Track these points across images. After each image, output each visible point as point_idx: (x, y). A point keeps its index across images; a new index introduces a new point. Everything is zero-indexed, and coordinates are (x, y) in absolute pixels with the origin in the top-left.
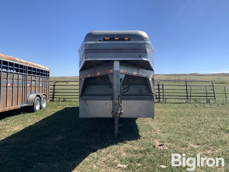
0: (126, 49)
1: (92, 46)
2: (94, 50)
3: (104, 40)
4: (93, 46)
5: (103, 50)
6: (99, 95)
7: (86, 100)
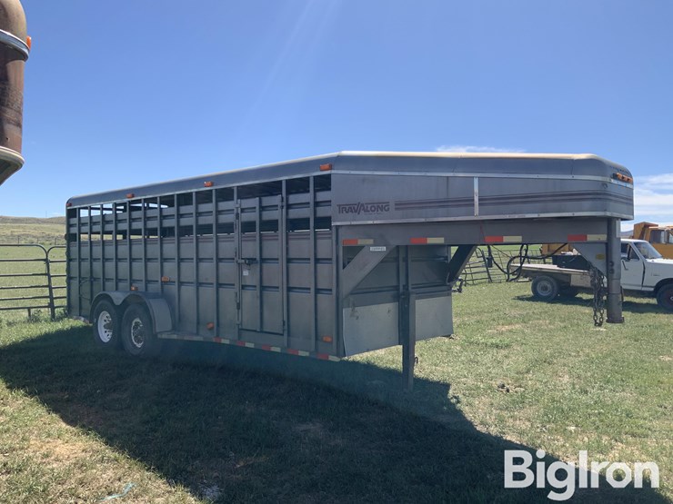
1: (605, 187)
3: (615, 177)
5: (614, 196)
6: (374, 290)
7: (354, 306)
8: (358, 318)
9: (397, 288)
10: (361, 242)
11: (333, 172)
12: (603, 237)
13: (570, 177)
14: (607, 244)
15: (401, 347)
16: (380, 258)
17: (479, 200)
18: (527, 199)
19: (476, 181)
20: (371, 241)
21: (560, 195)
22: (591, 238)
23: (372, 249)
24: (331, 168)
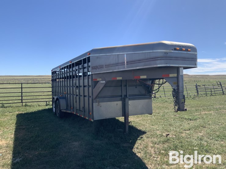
0: (188, 58)
1: (166, 54)
2: (169, 57)
3: (175, 49)
4: (168, 54)
5: (174, 57)
6: (110, 97)
7: (99, 102)
8: (101, 106)
9: (121, 96)
10: (98, 80)
11: (90, 55)
12: (175, 75)
13: (152, 51)
14: (177, 78)
15: (124, 117)
16: (103, 85)
17: (127, 62)
18: (140, 61)
19: (125, 55)
20: (101, 79)
21: (149, 59)
22: (171, 75)
23: (101, 82)
24: (90, 54)
